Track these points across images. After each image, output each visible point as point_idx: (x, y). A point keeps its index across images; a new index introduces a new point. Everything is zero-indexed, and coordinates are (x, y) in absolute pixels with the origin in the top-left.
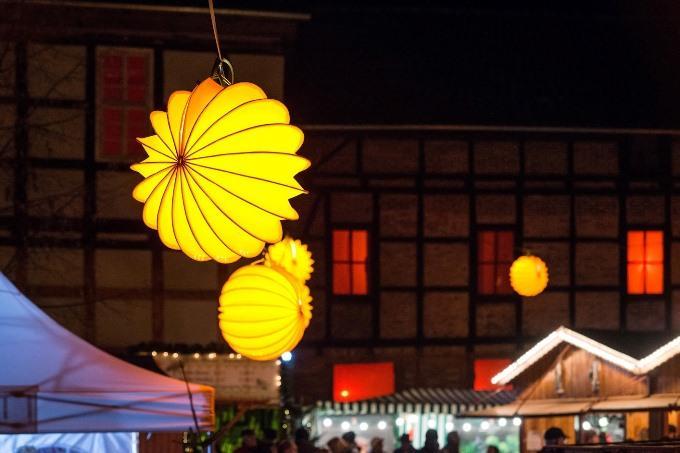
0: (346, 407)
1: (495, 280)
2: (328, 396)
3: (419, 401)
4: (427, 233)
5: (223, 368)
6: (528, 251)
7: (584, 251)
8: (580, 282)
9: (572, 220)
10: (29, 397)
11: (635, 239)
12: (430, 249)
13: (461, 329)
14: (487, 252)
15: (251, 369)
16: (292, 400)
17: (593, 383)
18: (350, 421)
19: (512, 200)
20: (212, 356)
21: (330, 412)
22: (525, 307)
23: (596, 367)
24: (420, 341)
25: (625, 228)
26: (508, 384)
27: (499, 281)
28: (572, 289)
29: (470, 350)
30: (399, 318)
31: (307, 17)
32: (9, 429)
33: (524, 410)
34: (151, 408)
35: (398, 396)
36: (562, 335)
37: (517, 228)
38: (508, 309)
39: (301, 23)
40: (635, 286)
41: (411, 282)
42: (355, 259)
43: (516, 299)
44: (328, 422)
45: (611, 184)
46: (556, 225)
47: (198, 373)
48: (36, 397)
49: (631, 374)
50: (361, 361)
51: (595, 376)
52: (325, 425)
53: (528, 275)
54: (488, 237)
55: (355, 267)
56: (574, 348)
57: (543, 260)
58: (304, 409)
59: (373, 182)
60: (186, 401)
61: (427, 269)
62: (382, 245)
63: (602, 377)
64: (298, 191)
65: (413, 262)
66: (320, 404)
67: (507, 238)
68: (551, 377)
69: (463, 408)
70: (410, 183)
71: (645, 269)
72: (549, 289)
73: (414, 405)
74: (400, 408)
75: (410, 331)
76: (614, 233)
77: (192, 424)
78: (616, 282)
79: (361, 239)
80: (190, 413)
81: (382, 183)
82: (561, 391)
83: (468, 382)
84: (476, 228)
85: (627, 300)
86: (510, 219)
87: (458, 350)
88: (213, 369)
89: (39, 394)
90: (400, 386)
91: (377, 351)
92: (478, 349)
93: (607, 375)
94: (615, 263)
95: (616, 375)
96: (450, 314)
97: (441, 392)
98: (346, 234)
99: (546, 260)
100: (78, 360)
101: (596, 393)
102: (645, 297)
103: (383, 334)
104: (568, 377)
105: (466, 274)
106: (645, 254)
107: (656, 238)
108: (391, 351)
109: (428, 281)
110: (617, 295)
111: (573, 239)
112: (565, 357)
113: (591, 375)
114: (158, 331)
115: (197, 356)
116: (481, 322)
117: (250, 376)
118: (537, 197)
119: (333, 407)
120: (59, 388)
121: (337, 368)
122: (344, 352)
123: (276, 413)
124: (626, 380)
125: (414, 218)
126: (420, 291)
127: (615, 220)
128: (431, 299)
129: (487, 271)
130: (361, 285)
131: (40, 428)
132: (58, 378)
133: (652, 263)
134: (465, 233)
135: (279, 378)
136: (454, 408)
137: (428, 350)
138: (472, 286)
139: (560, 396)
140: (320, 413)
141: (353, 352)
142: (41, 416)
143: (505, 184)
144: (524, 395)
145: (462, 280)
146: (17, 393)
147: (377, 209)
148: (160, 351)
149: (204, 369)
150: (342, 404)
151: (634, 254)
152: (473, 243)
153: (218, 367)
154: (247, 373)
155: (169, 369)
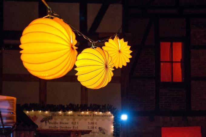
5: (77, 120)
15: (95, 121)
20: (70, 113)
47: (61, 123)
79: (178, 48)
88: (71, 120)
91: (190, 118)
103: (193, 108)
115: (60, 113)
117: (95, 125)
135: (113, 127)
149: (65, 121)
153: (74, 119)
154: (93, 123)
155: (42, 121)
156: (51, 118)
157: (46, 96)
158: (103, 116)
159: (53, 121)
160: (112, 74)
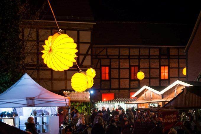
0: (104, 102)
1: (134, 76)
2: (101, 100)
3: (119, 101)
4: (121, 67)
5: (78, 94)
6: (141, 71)
7: (152, 70)
8: (151, 77)
9: (150, 64)
10: (33, 99)
11: (162, 68)
12: (121, 70)
13: (128, 86)
14: (133, 71)
15: (84, 95)
16: (93, 101)
17: (151, 97)
18: (105, 105)
19: (138, 60)
21: (101, 103)
22: (140, 82)
23: (152, 93)
24: (119, 89)
25: (160, 66)
26: (135, 97)
27: (135, 77)
28: (150, 78)
29: (129, 90)
30: (115, 84)
31: (95, 23)
32: (29, 106)
33: (138, 102)
34: (57, 102)
35: (115, 100)
36: (145, 87)
37: (139, 66)
38: (137, 82)
39: (94, 25)
40: (162, 78)
41: (118, 77)
42: (106, 72)
43: (138, 80)
44: (101, 105)
45: (158, 57)
46: (147, 65)
48: (34, 100)
49: (159, 95)
50: (108, 93)
52: (100, 106)
53: (141, 75)
54: (133, 68)
55: (106, 74)
56: (148, 90)
57: (143, 72)
58: (96, 102)
59: (110, 57)
60: (64, 100)
61: (120, 74)
62: (112, 70)
63: (153, 95)
64: (76, 56)
65: (118, 73)
66: (99, 101)
67: (137, 68)
68: (143, 95)
69: (126, 102)
70: (117, 57)
71: (164, 74)
72: (145, 78)
73: (118, 102)
74: (115, 102)
75: (117, 87)
76: (158, 67)
77: (66, 105)
78: (159, 77)
79: (107, 68)
80: (65, 103)
81: (112, 57)
82: (145, 98)
83: (129, 97)
84: (130, 66)
85: (161, 80)
86: (137, 64)
87: (127, 91)
88: (76, 95)
89: (35, 99)
90: (115, 98)
91: (111, 91)
92: (131, 90)
94: (159, 73)
95: (156, 95)
96: (125, 83)
97: (123, 99)
98: (104, 67)
99: (144, 72)
100: (43, 92)
102: (164, 80)
103: (112, 88)
104: (146, 96)
105: (129, 75)
106: (164, 71)
107: (167, 68)
108: (113, 91)
109: (121, 77)
110: (159, 79)
111: (150, 68)
112: (146, 91)
113: (151, 95)
114: (66, 87)
115: (73, 92)
116: (132, 85)
118: (143, 60)
119: (101, 102)
120: (39, 98)
121: (102, 94)
122: (104, 91)
123: (89, 103)
124: (157, 96)
125: (118, 64)
126: (119, 79)
127: (158, 64)
128: (121, 81)
129: (133, 75)
130: (107, 78)
131: (35, 106)
132: (39, 96)
133: (166, 73)
134: (128, 67)
135: (89, 96)
136: (124, 102)
137: (121, 90)
138: (130, 78)
139: (145, 99)
140: (98, 103)
141: (106, 91)
142: (35, 103)
143: (136, 57)
144: (138, 99)
145: (128, 77)
146: (31, 99)
147: (110, 62)
148: (65, 91)
149: (75, 95)
150: (103, 101)
151: (162, 71)
152: (130, 69)
153: (77, 94)
154: (83, 95)
155: (67, 95)
156: (70, 94)
157: (67, 85)
158: (86, 93)
159: (71, 95)
160: (93, 84)
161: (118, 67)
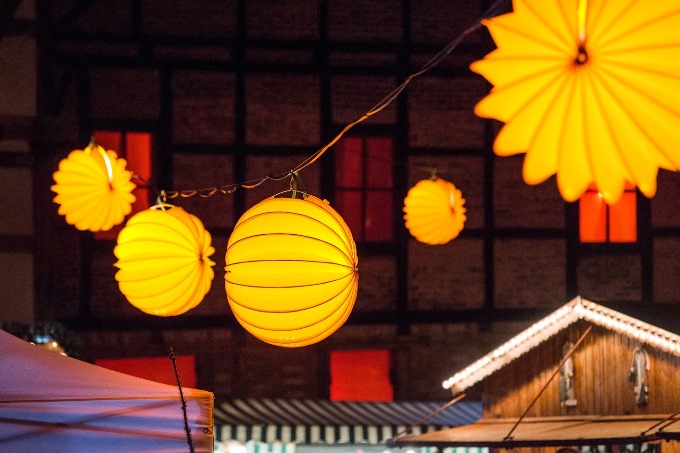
4: (251, 137)
8: (501, 222)
12: (257, 165)
17: (638, 389)
22: (413, 262)
27: (369, 219)
28: (489, 233)
36: (579, 309)
37: (398, 132)
38: (386, 266)
50: (142, 353)
51: (640, 379)
54: (350, 146)
56: (601, 331)
59: (162, 52)
62: (180, 159)
63: (654, 381)
70: (223, 54)
73: (249, 428)
78: (560, 223)
82: (572, 402)
91: (170, 336)
93: (663, 377)
101: (643, 406)
102: (608, 248)
108: (192, 336)
110: (562, 243)
112: (581, 346)
125: (229, 112)
134: (314, 139)
161: (227, 135)
